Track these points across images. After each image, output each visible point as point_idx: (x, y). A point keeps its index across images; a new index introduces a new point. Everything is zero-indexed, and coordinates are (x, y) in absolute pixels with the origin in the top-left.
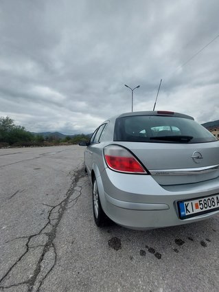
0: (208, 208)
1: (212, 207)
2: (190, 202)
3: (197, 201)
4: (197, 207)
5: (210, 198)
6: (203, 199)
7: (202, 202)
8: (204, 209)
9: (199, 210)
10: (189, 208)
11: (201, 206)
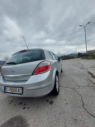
0: (13, 92)
1: (15, 92)
2: (7, 88)
3: (10, 88)
4: (10, 90)
5: (15, 88)
6: (12, 88)
7: (12, 89)
8: (12, 92)
9: (10, 92)
10: (7, 89)
11: (11, 90)
